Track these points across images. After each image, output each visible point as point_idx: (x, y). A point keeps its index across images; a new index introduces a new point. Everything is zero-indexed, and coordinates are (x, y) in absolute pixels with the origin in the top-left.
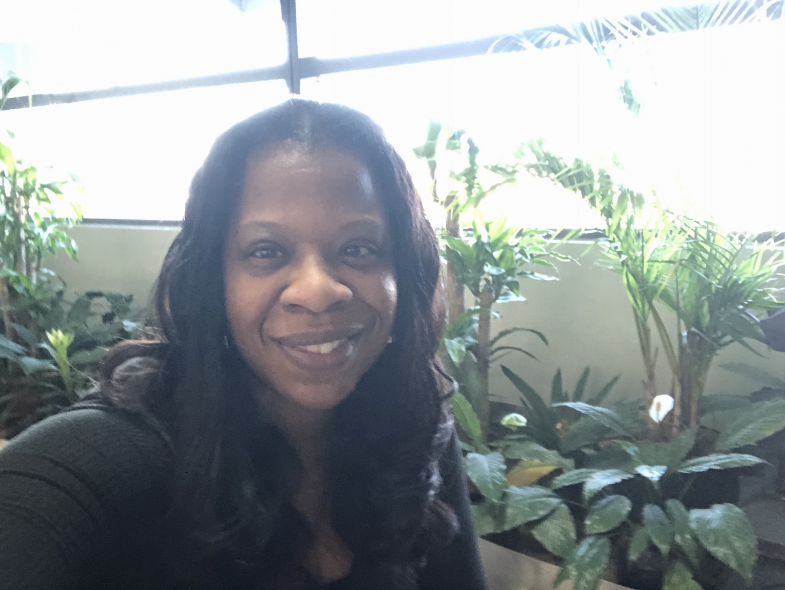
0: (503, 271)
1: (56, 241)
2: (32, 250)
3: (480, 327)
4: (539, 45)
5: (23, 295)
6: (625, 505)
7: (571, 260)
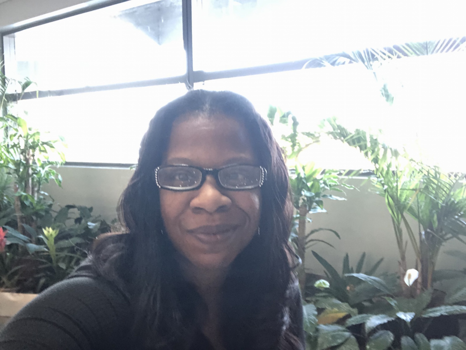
0: (313, 194)
1: (49, 175)
2: (35, 180)
3: (299, 227)
4: (333, 64)
5: (29, 207)
6: (390, 337)
7: (354, 188)
